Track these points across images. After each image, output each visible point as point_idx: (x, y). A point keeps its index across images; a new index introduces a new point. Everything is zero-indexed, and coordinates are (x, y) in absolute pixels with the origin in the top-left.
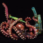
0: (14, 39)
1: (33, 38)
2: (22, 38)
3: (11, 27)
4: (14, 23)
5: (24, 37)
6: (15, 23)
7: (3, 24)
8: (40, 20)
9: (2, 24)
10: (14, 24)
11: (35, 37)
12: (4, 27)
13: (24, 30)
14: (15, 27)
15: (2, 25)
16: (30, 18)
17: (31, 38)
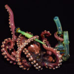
0: (25, 69)
1: (54, 69)
2: (37, 68)
3: (20, 50)
4: (25, 43)
5: (40, 67)
6: (27, 44)
7: (6, 42)
8: (67, 40)
9: (4, 42)
10: (25, 45)
11: (57, 67)
12: (7, 47)
13: (39, 54)
14: (27, 51)
15: (5, 44)
16: (49, 32)
17: (50, 68)
